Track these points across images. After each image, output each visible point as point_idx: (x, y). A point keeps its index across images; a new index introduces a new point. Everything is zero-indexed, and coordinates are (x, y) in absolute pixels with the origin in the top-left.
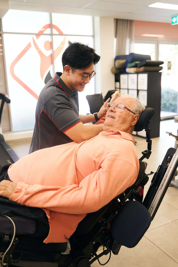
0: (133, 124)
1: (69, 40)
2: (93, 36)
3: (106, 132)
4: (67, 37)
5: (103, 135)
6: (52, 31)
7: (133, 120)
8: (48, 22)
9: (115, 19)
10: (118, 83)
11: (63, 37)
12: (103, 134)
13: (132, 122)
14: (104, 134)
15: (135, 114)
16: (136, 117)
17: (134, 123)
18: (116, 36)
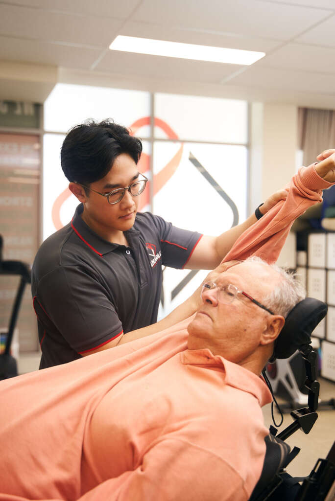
0: (266, 339)
1: (191, 153)
2: (248, 146)
3: (193, 355)
4: (186, 145)
5: (182, 361)
6: (152, 132)
7: (266, 329)
8: (145, 113)
9: (299, 109)
10: (303, 255)
11: (178, 145)
12: (184, 360)
13: (265, 332)
14: (187, 361)
15: (272, 314)
16: (275, 321)
17: (271, 338)
18: (302, 146)
